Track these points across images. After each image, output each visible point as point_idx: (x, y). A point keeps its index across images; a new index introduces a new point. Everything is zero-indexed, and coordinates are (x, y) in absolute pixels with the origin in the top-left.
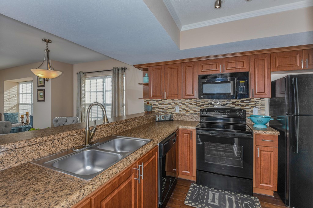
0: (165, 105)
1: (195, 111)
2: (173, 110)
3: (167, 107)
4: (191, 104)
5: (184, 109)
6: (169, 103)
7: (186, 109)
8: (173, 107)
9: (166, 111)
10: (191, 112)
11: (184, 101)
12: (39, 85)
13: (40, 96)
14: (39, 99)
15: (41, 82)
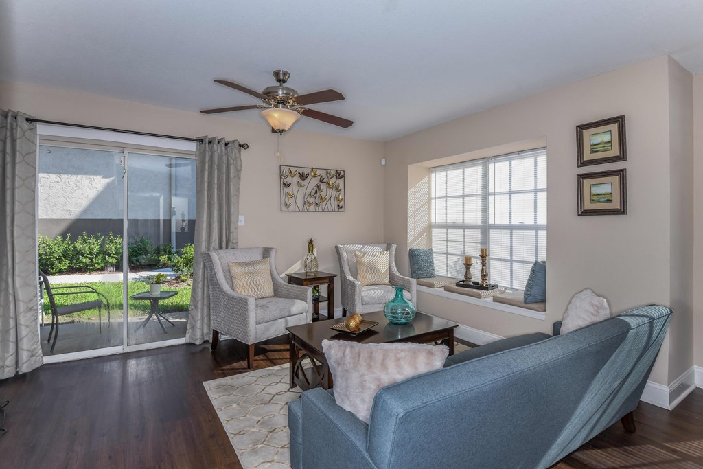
12: (588, 156)
13: (592, 195)
14: (588, 206)
15: (600, 147)
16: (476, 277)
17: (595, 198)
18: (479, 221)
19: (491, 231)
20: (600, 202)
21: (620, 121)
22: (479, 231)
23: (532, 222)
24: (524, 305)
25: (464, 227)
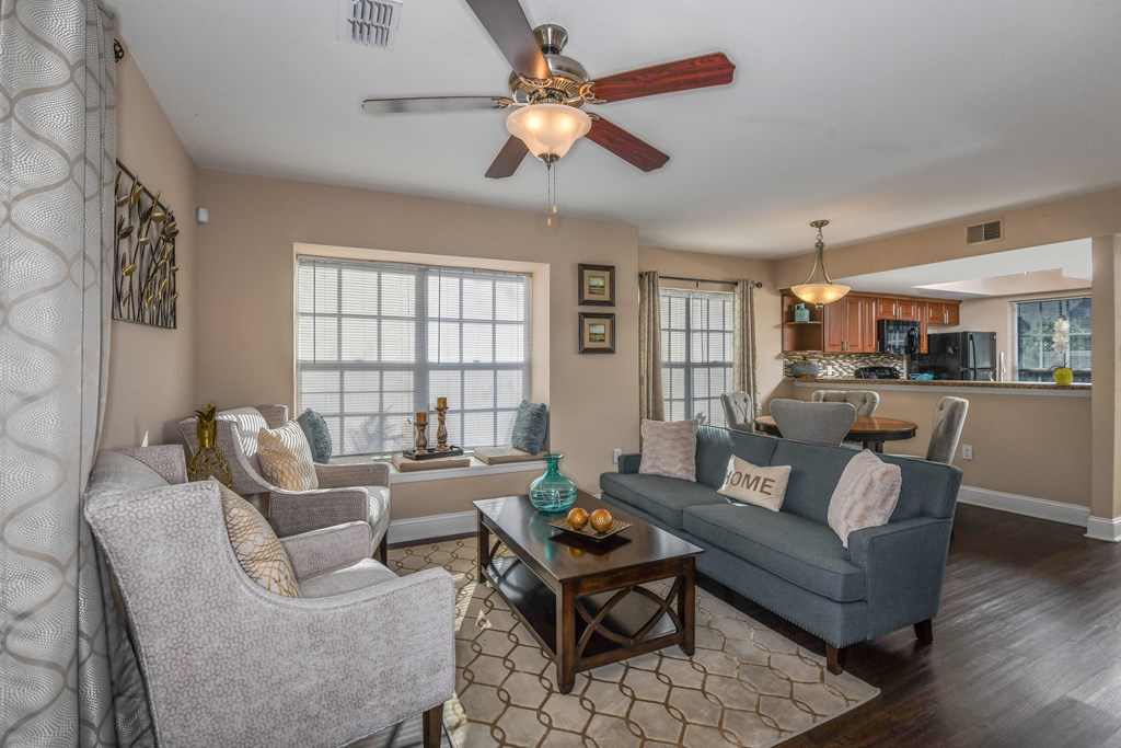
1: (849, 373)
2: (824, 371)
3: (817, 367)
4: (844, 361)
5: (837, 370)
6: (821, 360)
8: (825, 368)
10: (845, 374)
11: (837, 356)
12: (587, 296)
13: (591, 334)
14: (588, 344)
15: (596, 290)
16: (433, 441)
17: (592, 337)
18: (411, 358)
19: (431, 372)
20: (595, 341)
21: (610, 269)
22: (412, 373)
23: (490, 360)
24: (532, 457)
25: (381, 367)
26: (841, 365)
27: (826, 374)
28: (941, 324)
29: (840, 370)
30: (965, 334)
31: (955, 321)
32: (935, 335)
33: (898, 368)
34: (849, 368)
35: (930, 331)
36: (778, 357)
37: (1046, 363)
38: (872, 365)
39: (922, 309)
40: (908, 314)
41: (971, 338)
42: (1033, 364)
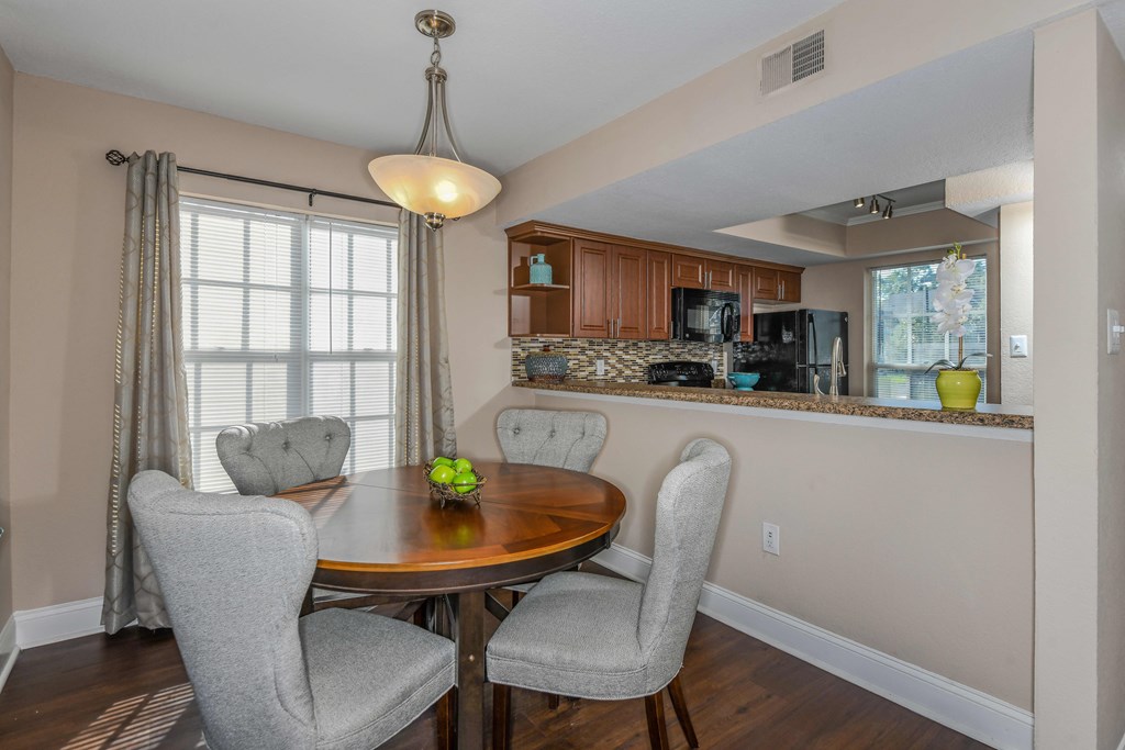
0: (573, 357)
1: (634, 371)
2: (592, 369)
3: (577, 362)
4: (627, 353)
5: (613, 367)
6: (583, 351)
7: (618, 366)
8: (591, 363)
9: (574, 374)
10: (628, 372)
11: (614, 345)
26: (620, 360)
27: (594, 373)
28: (774, 298)
29: (619, 366)
30: (802, 312)
31: (795, 296)
32: (763, 315)
33: (714, 364)
34: (635, 363)
35: (757, 309)
36: (499, 345)
37: (917, 355)
38: (673, 359)
39: (745, 276)
40: (724, 283)
41: (811, 319)
42: (899, 358)
